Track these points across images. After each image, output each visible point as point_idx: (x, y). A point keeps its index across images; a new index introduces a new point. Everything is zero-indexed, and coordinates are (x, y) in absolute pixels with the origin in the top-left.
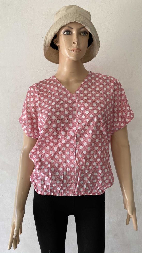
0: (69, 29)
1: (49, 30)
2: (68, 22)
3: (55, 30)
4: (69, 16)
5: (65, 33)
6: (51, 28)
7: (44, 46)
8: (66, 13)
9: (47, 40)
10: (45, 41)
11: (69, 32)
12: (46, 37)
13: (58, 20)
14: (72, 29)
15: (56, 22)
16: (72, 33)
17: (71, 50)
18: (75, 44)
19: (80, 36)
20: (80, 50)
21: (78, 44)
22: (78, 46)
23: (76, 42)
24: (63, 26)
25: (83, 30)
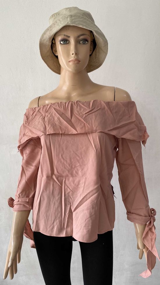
11: (66, 41)
14: (69, 37)
22: (76, 57)
23: (74, 52)
25: (82, 37)
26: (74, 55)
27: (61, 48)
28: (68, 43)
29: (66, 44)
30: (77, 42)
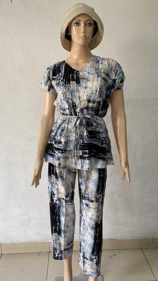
0: (78, 21)
1: (64, 22)
2: (79, 14)
3: (69, 21)
4: (79, 9)
5: (75, 25)
6: (65, 20)
7: (61, 34)
8: (76, 9)
9: (63, 29)
10: (62, 30)
11: (78, 24)
12: (62, 27)
13: (71, 13)
14: (80, 21)
15: (69, 15)
16: (80, 24)
17: (80, 37)
18: (82, 32)
19: (86, 27)
20: (86, 38)
21: (85, 32)
22: (84, 35)
23: (83, 31)
24: (75, 17)
25: (88, 22)
26: (83, 33)
27: (75, 29)
28: (79, 25)
29: (78, 26)
30: (85, 25)
